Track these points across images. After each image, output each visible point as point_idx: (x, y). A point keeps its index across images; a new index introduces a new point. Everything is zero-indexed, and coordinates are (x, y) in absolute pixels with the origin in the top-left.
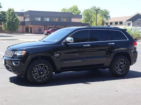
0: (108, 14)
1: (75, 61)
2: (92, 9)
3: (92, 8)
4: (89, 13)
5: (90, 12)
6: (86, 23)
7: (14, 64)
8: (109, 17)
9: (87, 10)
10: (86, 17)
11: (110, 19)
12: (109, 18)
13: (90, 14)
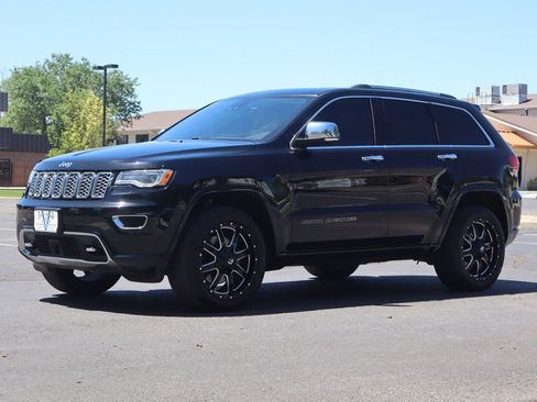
0: (131, 93)
1: (336, 220)
2: (52, 66)
3: (51, 60)
4: (41, 87)
5: (43, 82)
6: (24, 133)
7: (120, 225)
8: (136, 107)
9: (28, 72)
10: (21, 105)
11: (139, 117)
12: (133, 115)
13: (45, 91)
